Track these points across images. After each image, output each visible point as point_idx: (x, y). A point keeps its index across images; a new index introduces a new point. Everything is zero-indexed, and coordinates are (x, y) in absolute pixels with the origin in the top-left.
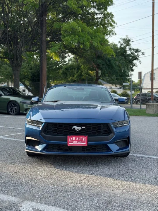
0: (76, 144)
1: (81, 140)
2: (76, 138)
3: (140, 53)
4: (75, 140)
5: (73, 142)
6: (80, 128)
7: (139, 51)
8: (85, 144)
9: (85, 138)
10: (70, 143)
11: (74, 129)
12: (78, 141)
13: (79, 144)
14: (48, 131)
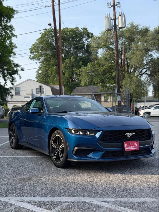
0: (130, 149)
1: (133, 146)
2: (130, 144)
3: (19, 69)
4: (129, 146)
5: (128, 147)
6: (131, 134)
7: (19, 66)
8: (137, 148)
9: (136, 143)
10: (126, 149)
11: (127, 135)
12: (131, 146)
13: (132, 148)
14: (103, 139)
